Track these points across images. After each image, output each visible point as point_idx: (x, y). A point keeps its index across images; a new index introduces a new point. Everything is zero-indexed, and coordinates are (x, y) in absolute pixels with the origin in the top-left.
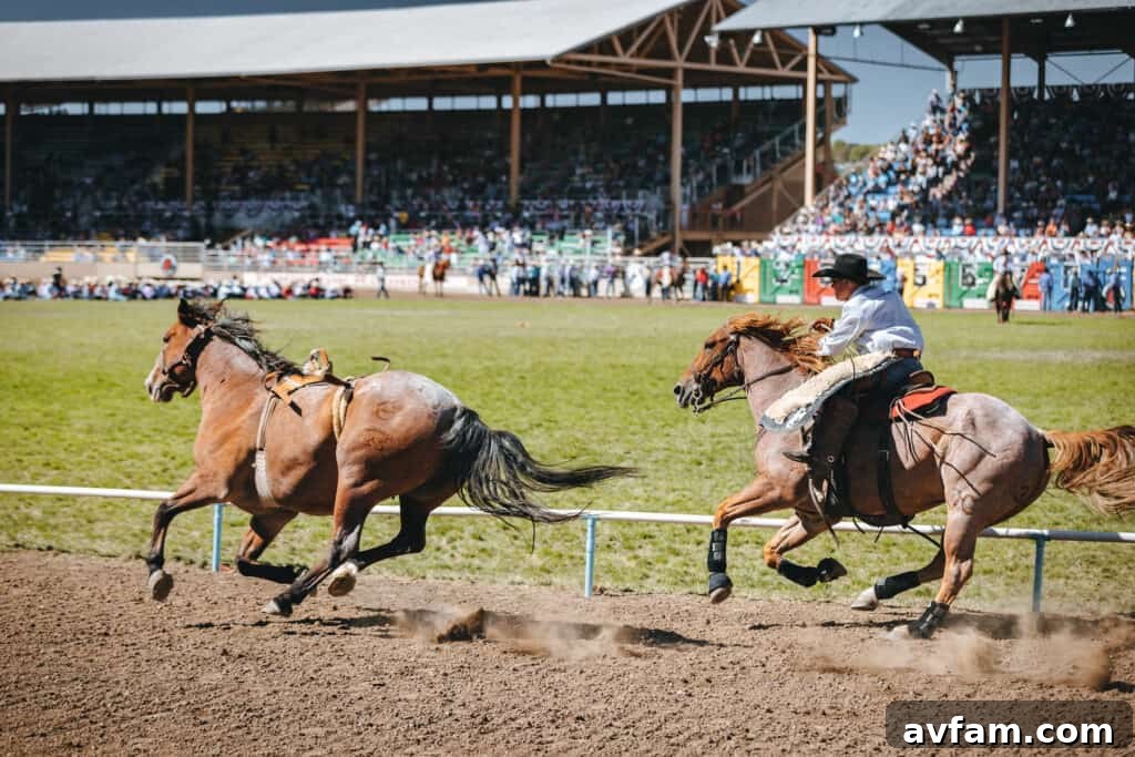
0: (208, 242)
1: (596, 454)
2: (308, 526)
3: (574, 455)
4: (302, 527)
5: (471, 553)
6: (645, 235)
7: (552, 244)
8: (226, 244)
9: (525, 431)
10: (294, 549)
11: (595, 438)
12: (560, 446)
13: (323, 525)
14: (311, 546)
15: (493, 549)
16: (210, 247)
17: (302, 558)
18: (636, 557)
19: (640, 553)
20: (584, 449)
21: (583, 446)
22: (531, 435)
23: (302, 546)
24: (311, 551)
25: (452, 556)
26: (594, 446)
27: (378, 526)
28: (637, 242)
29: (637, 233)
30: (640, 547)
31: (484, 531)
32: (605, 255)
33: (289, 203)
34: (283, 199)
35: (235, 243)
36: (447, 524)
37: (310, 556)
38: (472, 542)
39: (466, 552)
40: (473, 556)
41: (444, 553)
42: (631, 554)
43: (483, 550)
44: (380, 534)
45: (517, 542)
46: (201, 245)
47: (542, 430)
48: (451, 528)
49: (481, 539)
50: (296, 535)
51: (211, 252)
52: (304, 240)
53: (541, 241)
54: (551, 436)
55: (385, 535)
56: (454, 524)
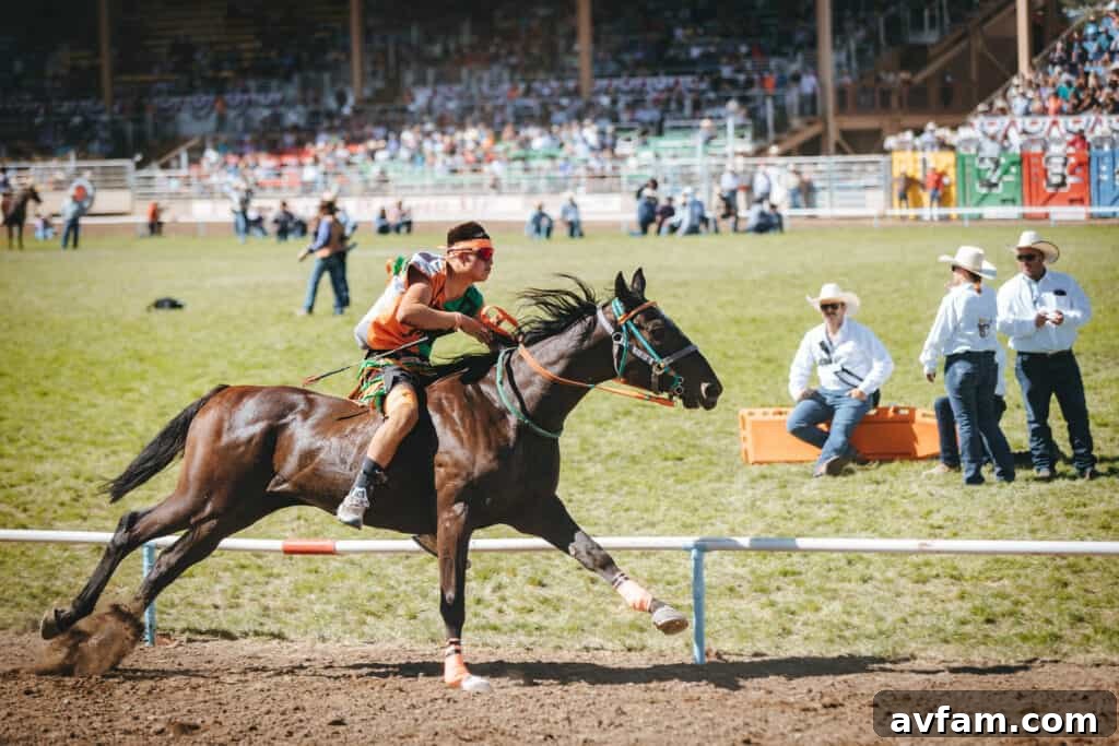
0: (138, 158)
1: (712, 453)
2: (286, 575)
3: (678, 454)
4: (278, 576)
5: (528, 606)
6: (782, 125)
7: (645, 143)
8: (163, 161)
9: (607, 423)
10: (266, 608)
11: (710, 429)
12: (658, 443)
13: (310, 571)
14: (292, 602)
15: (559, 599)
16: (140, 166)
17: (278, 620)
18: (772, 604)
19: (778, 597)
20: (694, 446)
21: (692, 442)
22: (616, 427)
23: (279, 603)
24: (291, 611)
25: (500, 611)
26: (708, 441)
27: (390, 571)
28: (772, 135)
29: (770, 122)
30: (778, 589)
31: (546, 573)
32: (725, 156)
33: (254, 96)
34: (245, 91)
35: (178, 158)
36: (492, 564)
37: (290, 618)
38: (529, 588)
39: (519, 604)
40: (531, 611)
41: (487, 607)
42: (764, 599)
43: (545, 601)
44: (392, 583)
45: (596, 588)
46: (128, 164)
47: (633, 419)
48: (497, 571)
49: (543, 585)
50: (270, 588)
51: (144, 173)
52: (275, 149)
53: (629, 140)
54: (644, 428)
55: (398, 582)
56: (503, 564)
